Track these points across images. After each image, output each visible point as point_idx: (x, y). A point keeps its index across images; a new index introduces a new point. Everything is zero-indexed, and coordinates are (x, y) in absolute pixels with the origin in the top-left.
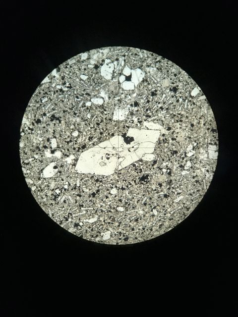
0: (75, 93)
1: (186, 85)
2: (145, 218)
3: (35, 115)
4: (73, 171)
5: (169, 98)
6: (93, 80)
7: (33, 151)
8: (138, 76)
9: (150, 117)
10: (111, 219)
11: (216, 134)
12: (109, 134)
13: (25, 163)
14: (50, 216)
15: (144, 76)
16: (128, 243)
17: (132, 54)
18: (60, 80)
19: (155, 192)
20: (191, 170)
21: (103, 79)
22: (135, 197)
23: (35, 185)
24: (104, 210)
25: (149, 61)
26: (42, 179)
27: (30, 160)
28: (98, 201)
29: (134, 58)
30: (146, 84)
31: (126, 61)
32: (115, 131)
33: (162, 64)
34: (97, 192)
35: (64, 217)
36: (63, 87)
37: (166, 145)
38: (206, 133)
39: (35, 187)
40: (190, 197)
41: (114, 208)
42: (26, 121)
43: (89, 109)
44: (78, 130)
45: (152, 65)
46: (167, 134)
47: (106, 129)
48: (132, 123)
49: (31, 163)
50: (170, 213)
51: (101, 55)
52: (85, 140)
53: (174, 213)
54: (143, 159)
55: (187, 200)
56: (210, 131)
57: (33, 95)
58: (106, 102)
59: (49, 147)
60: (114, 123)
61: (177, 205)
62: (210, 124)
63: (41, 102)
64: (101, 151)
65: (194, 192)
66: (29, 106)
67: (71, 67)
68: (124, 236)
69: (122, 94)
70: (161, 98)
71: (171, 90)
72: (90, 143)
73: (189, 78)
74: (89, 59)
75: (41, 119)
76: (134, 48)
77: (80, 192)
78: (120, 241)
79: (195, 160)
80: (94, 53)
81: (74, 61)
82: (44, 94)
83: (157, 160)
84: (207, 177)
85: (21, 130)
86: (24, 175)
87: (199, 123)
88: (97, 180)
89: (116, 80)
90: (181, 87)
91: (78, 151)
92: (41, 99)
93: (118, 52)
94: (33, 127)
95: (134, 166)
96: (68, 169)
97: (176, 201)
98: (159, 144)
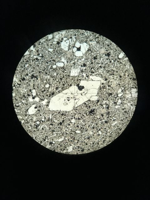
0: (46, 60)
1: (115, 51)
2: (94, 137)
3: (22, 75)
4: (47, 109)
5: (105, 60)
6: (57, 51)
7: (21, 98)
8: (84, 47)
9: (93, 72)
10: (73, 139)
11: (136, 82)
12: (68, 85)
13: (16, 106)
14: (34, 138)
15: (88, 47)
16: (84, 153)
17: (80, 34)
18: (36, 53)
19: (99, 120)
20: (121, 105)
21: (63, 51)
22: (87, 124)
23: (23, 119)
24: (68, 133)
25: (91, 38)
26: (28, 116)
27: (20, 104)
28: (64, 128)
29: (81, 36)
30: (90, 52)
31: (77, 38)
32: (72, 83)
33: (99, 39)
34: (63, 122)
35: (43, 139)
36: (38, 57)
37: (105, 90)
38: (129, 81)
39: (24, 121)
40: (121, 122)
41: (74, 131)
42: (16, 80)
43: (55, 70)
44: (49, 83)
45: (93, 40)
46: (105, 83)
47: (67, 82)
48: (83, 77)
49: (20, 105)
50: (109, 133)
51: (60, 35)
52: (53, 90)
53: (112, 132)
54: (91, 99)
55: (120, 124)
56: (132, 79)
57: (19, 63)
58: (65, 65)
59: (31, 95)
60: (71, 78)
61: (114, 127)
62: (132, 75)
63: (25, 67)
64: (64, 96)
65: (124, 119)
66: (17, 70)
67: (42, 44)
68: (81, 148)
69: (75, 59)
70: (100, 61)
71: (106, 55)
72: (57, 91)
73: (117, 47)
74: (53, 38)
75: (25, 78)
76: (81, 30)
77: (52, 123)
78: (79, 152)
79: (123, 98)
80: (57, 34)
81: (44, 40)
82: (26, 62)
83: (100, 100)
84: (131, 109)
85: (13, 85)
86: (16, 113)
87: (125, 75)
88: (62, 115)
89: (71, 51)
90: (112, 53)
91: (50, 96)
92: (24, 65)
93: (71, 33)
94: (21, 83)
95: (85, 104)
96: (44, 108)
97: (113, 125)
98: (100, 89)
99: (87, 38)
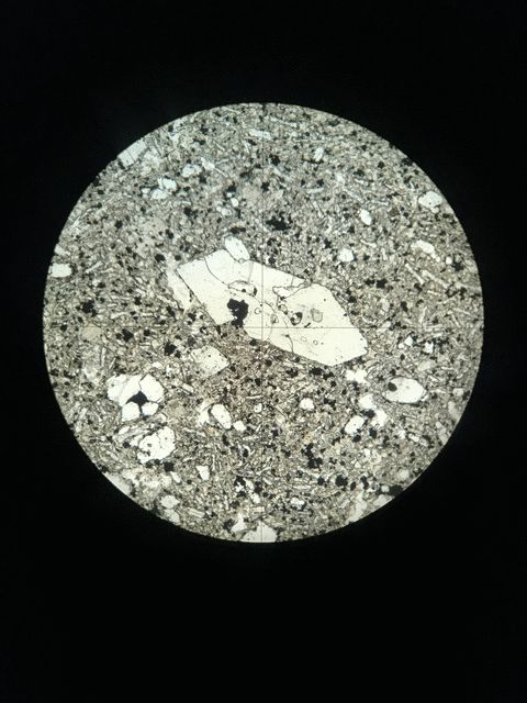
0: (241, 464)
1: (64, 296)
2: (343, 161)
3: (335, 495)
4: (372, 354)
5: (110, 305)
6: (194, 453)
7: (398, 446)
8: (121, 389)
9: (169, 309)
10: (397, 217)
11: (101, 174)
12: (257, 350)
13: (430, 443)
14: (480, 324)
15: (114, 377)
17: (96, 429)
18: (244, 506)
19: (285, 185)
20: (194, 158)
21: (179, 439)
22: (325, 211)
23: (452, 395)
24: (391, 244)
25: (81, 392)
26: (432, 392)
27: (416, 439)
28: (387, 267)
29: (100, 420)
30: (123, 363)
31: (115, 428)
32: (245, 344)
33: (66, 366)
34: (373, 282)
35: (463, 298)
36: (250, 492)
37: (190, 239)
38: (111, 190)
39: (455, 391)
40: (242, 119)
41: (374, 229)
42: (359, 506)
43: (247, 418)
44: (297, 406)
45: (83, 381)
46: (170, 254)
47: (254, 361)
48: (205, 328)
49: (420, 433)
50: (298, 128)
51: (142, 478)
52: (304, 379)
53: (291, 121)
54: (247, 256)
55: (250, 118)
56: (101, 188)
58: (212, 401)
59: (368, 427)
60: (234, 357)
61: (274, 127)
62: (90, 196)
63: (306, 504)
64: (297, 337)
65: (227, 119)
66: (330, 518)
67: (206, 508)
68: (406, 171)
69: (174, 387)
70: (123, 318)
71: (95, 314)
72: (300, 367)
73: (47, 302)
74: (167, 492)
75: (333, 481)
77: (398, 310)
79: (171, 168)
80: (150, 490)
81: (192, 512)
82: (289, 512)
83: (228, 231)
85: (382, 501)
86: (452, 428)
87: (105, 217)
88: (352, 300)
89: (161, 415)
90: (75, 300)
91: (331, 375)
92: (302, 510)
93: (112, 455)
94: (358, 482)
95: (274, 261)
96: (375, 365)
97: (268, 136)
98: (200, 252)
99: (91, 401)
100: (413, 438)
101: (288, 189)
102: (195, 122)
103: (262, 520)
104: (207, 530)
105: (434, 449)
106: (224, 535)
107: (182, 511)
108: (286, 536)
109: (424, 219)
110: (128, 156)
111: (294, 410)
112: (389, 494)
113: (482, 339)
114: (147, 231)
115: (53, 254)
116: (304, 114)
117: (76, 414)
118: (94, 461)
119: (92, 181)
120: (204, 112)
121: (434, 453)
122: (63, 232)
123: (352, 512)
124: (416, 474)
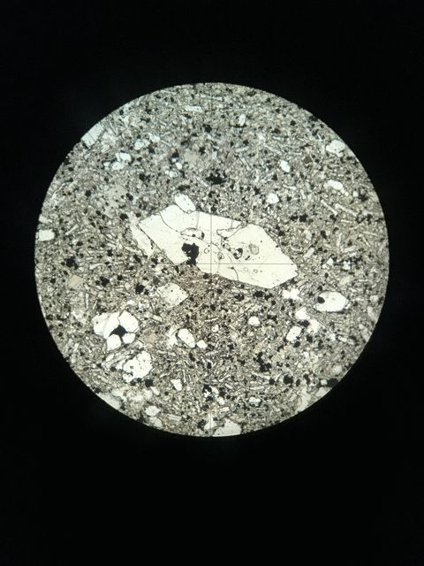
0: (206, 375)
1: (50, 256)
2: (262, 123)
3: (285, 391)
4: (302, 275)
5: (88, 259)
6: (168, 370)
7: (331, 347)
8: (104, 325)
9: (135, 257)
10: (310, 163)
11: (69, 155)
12: (210, 282)
14: (386, 242)
15: (97, 316)
17: (87, 359)
18: (212, 408)
19: (218, 148)
20: (142, 134)
21: (154, 359)
22: (251, 165)
23: (369, 301)
24: (308, 186)
25: (72, 330)
26: (353, 300)
27: (344, 340)
28: (306, 204)
29: (90, 351)
30: (103, 304)
31: (103, 357)
32: (199, 278)
33: (59, 311)
34: (296, 218)
35: (370, 223)
36: (216, 396)
37: (146, 199)
38: (79, 167)
39: (371, 298)
40: (177, 98)
41: (292, 175)
42: (304, 399)
43: (208, 338)
44: (246, 323)
45: (73, 321)
46: (132, 213)
47: (208, 291)
48: (166, 269)
49: (346, 335)
50: (223, 101)
51: (129, 394)
52: (250, 302)
53: (217, 96)
54: (194, 208)
56: (71, 166)
58: (178, 327)
59: (305, 334)
60: (192, 290)
61: (204, 102)
62: (63, 173)
63: (262, 401)
64: (241, 268)
65: (166, 99)
66: (282, 410)
67: (182, 413)
68: (313, 126)
69: (146, 319)
70: (99, 268)
71: (77, 267)
72: (245, 292)
73: (38, 262)
74: (149, 403)
75: (281, 380)
77: (319, 238)
79: (125, 143)
80: (136, 403)
82: (249, 409)
83: (176, 189)
85: (323, 392)
86: (372, 328)
87: (77, 189)
88: (281, 234)
89: (138, 343)
90: (60, 258)
91: (271, 295)
92: (259, 406)
93: (103, 379)
94: (301, 379)
95: (216, 209)
96: (305, 283)
97: (199, 110)
98: (155, 209)
99: (81, 337)
100: (342, 339)
101: (221, 150)
102: (140, 104)
103: (228, 417)
104: (185, 431)
105: (360, 346)
106: (199, 433)
107: (163, 418)
108: (248, 428)
109: (333, 163)
110: (89, 138)
111: (245, 327)
112: (327, 386)
113: (388, 254)
114: (111, 196)
115: (38, 223)
116: (227, 89)
117: (70, 349)
118: (88, 385)
119: (63, 161)
120: (147, 96)
121: (360, 349)
122: (44, 204)
123: (299, 404)
124: (348, 368)
